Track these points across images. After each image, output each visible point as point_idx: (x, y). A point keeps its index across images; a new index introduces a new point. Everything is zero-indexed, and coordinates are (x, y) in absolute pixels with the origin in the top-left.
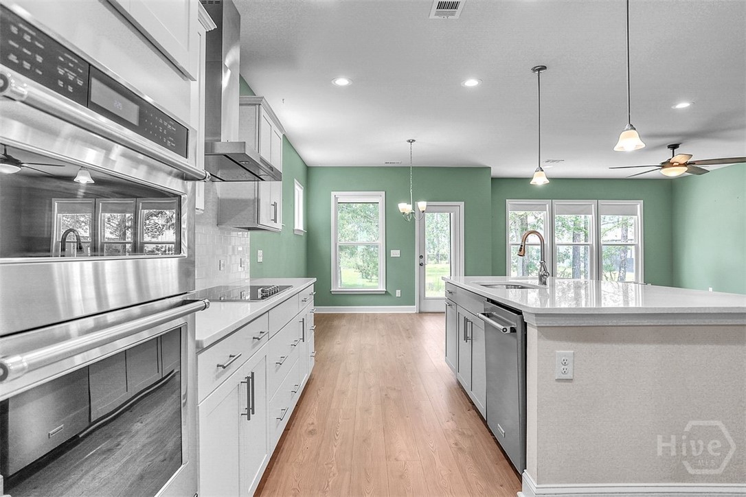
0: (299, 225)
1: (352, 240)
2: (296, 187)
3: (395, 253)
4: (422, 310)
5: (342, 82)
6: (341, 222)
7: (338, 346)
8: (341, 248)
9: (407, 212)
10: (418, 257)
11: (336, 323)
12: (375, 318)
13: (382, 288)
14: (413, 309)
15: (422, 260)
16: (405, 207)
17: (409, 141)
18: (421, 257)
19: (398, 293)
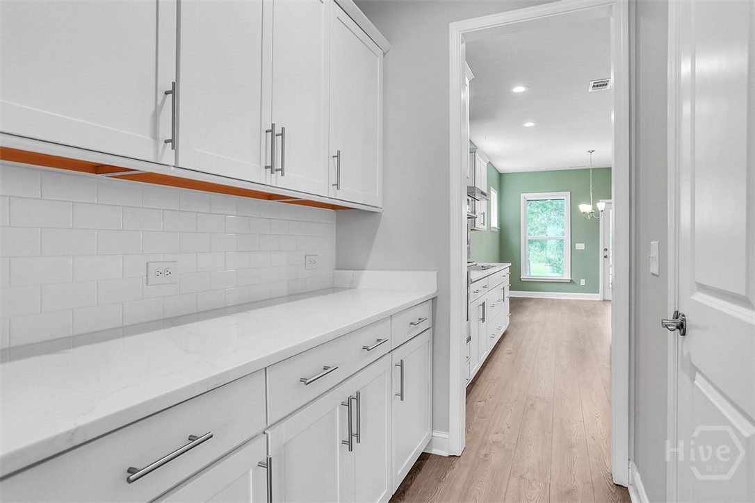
0: (495, 223)
1: (542, 232)
2: (492, 192)
3: (580, 246)
4: (606, 298)
5: (529, 124)
6: (530, 216)
7: (527, 318)
8: (531, 242)
9: (588, 212)
10: (603, 250)
11: (525, 303)
12: (559, 303)
13: (567, 277)
14: (597, 297)
15: (606, 253)
16: (585, 208)
17: (589, 152)
18: (606, 250)
19: (583, 282)
